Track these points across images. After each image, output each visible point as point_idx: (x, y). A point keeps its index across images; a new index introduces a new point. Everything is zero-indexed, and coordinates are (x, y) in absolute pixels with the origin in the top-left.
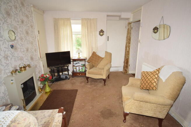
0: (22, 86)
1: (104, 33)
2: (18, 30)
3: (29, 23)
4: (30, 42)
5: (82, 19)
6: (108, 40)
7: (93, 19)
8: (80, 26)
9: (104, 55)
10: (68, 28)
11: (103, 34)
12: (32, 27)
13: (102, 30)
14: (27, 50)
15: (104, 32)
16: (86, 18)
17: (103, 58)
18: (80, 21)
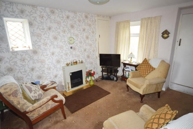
0: (71, 74)
1: (169, 35)
2: (79, 36)
3: (90, 30)
4: (89, 44)
5: (142, 19)
6: (180, 45)
7: (155, 17)
8: (139, 27)
9: (158, 65)
10: (127, 31)
11: (168, 37)
12: (93, 32)
13: (166, 30)
14: (85, 50)
15: (169, 33)
16: (146, 17)
17: (154, 69)
18: (139, 22)
